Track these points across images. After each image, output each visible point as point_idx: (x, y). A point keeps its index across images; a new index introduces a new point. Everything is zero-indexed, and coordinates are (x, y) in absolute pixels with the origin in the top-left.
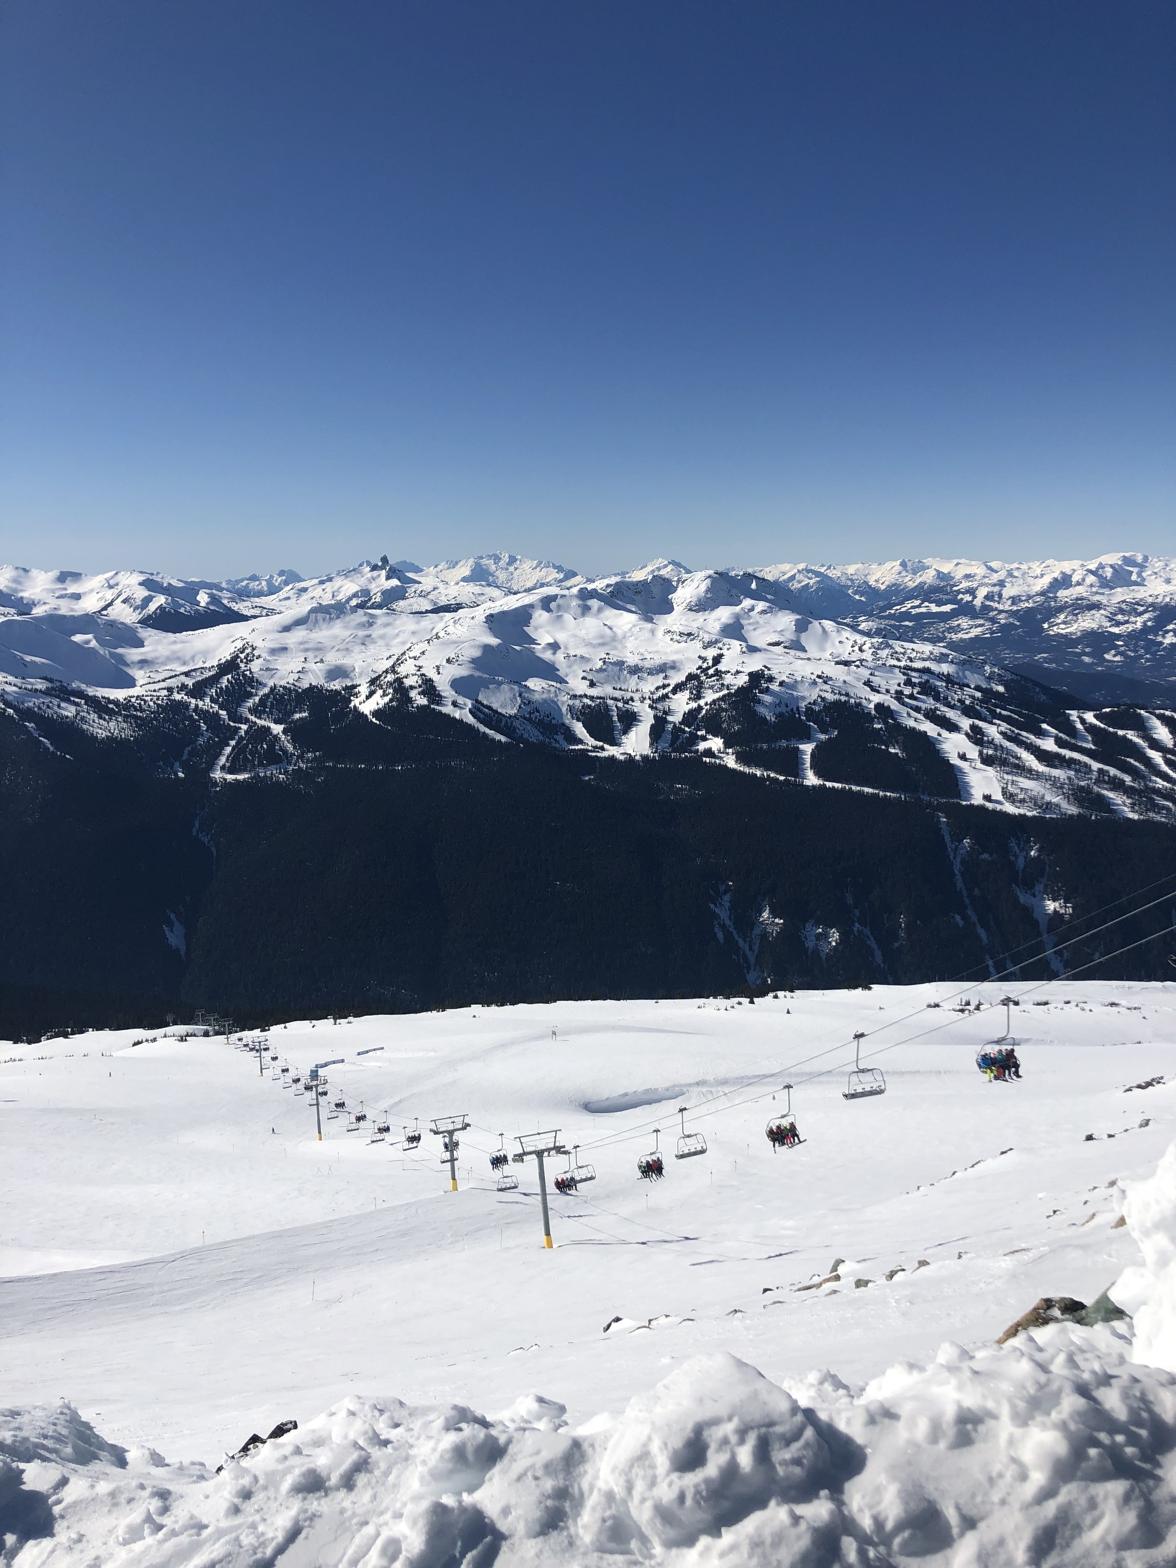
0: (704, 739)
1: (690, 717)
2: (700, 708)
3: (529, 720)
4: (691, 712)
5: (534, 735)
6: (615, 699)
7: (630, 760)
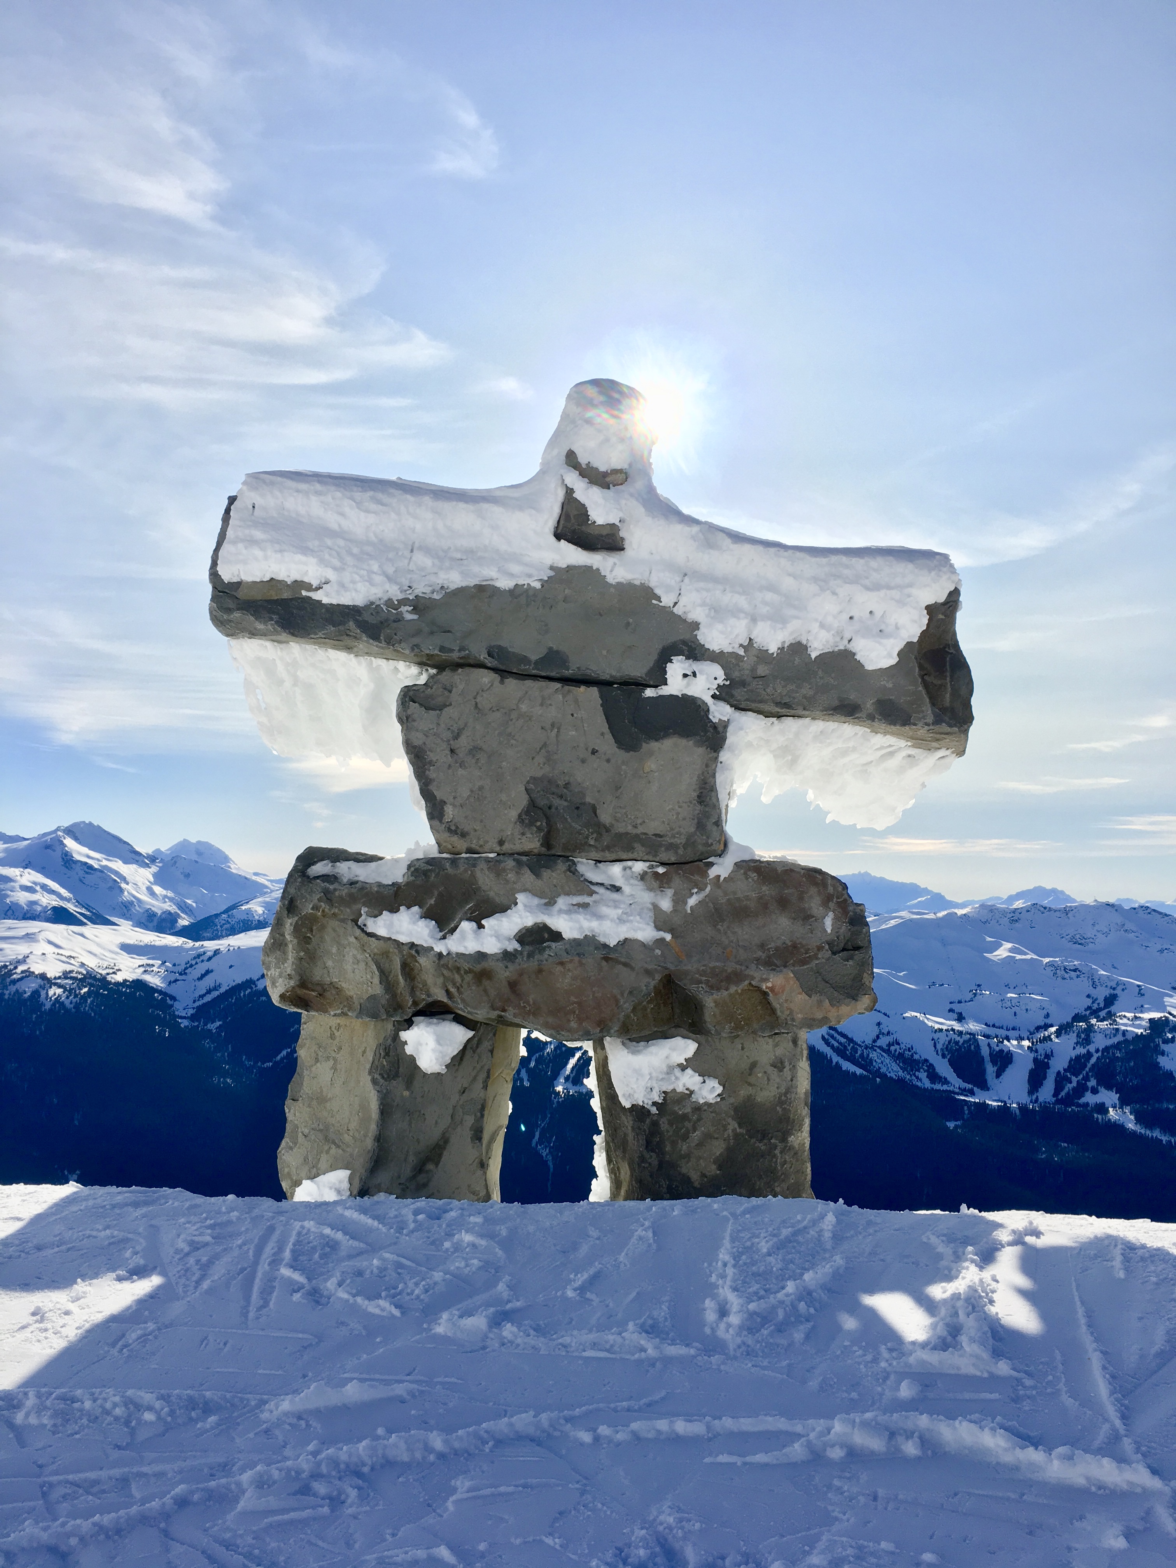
0: (1095, 1091)
1: (1077, 1065)
2: (1089, 1055)
3: (888, 1052)
4: (1078, 1058)
5: (894, 1070)
6: (987, 1036)
7: (1005, 1110)
